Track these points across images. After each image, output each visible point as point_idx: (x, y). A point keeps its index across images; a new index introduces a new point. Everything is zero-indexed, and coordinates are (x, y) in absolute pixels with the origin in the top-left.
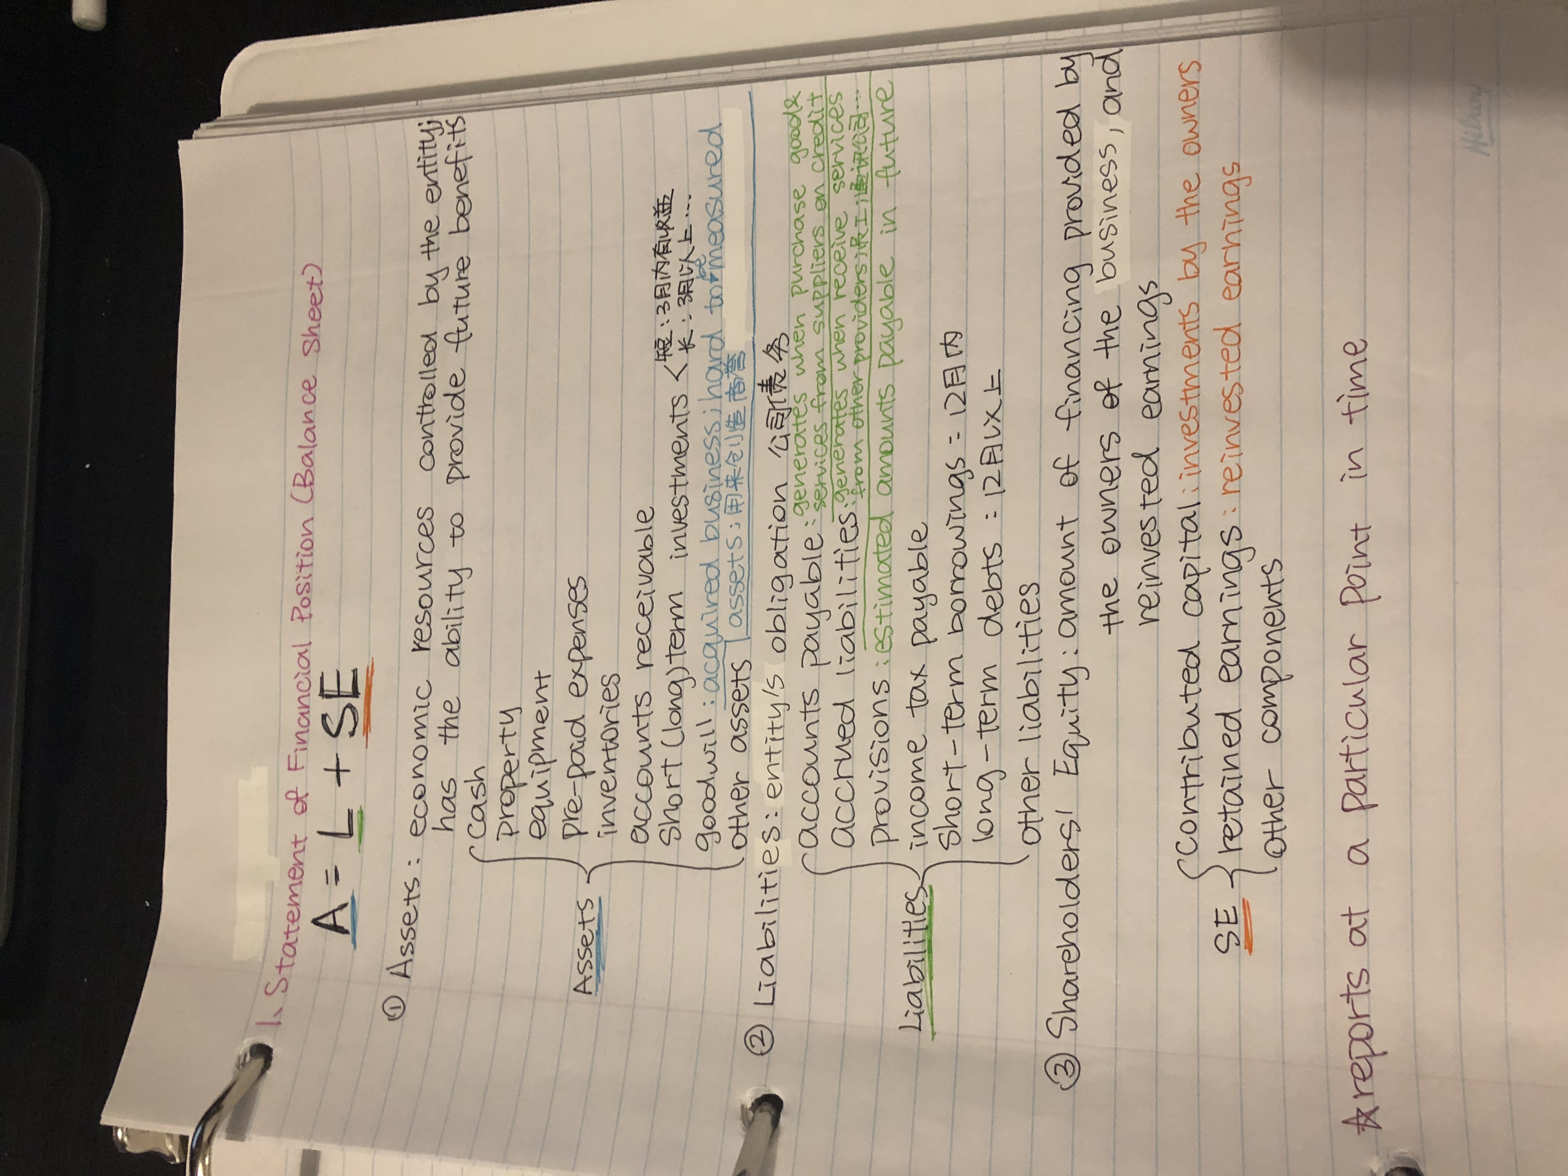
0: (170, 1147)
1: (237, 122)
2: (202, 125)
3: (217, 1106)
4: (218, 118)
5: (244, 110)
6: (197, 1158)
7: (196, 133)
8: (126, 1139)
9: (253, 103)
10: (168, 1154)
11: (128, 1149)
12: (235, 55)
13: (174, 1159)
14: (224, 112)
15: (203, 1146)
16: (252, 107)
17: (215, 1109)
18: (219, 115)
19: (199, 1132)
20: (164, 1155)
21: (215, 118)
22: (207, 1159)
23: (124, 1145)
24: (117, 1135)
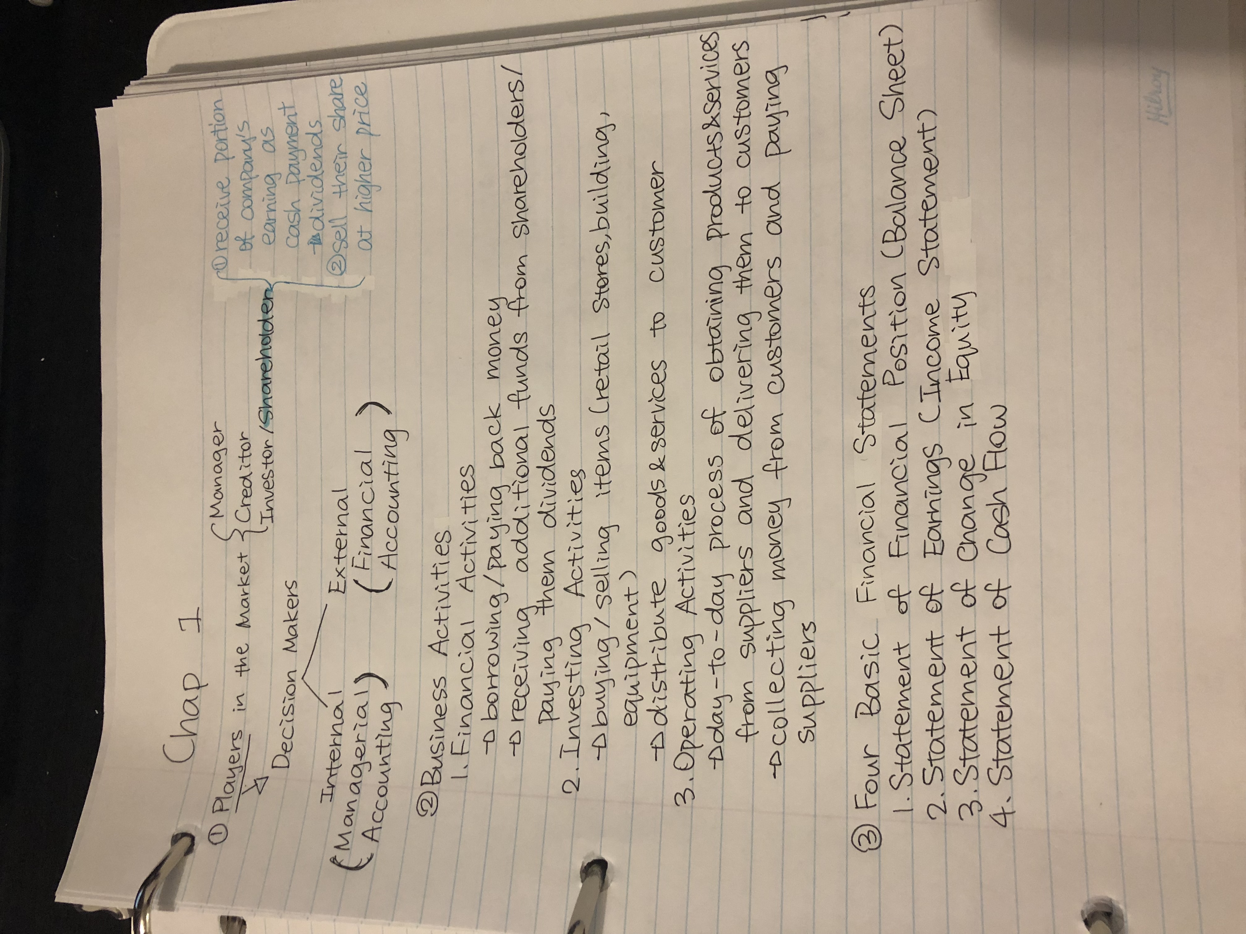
1: (159, 79)
2: (132, 82)
3: (155, 874)
4: (145, 77)
5: (165, 71)
6: (139, 916)
7: (127, 90)
9: (173, 64)
12: (158, 25)
13: (122, 916)
16: (172, 67)
17: (153, 876)
18: (146, 74)
19: (140, 894)
21: (143, 77)
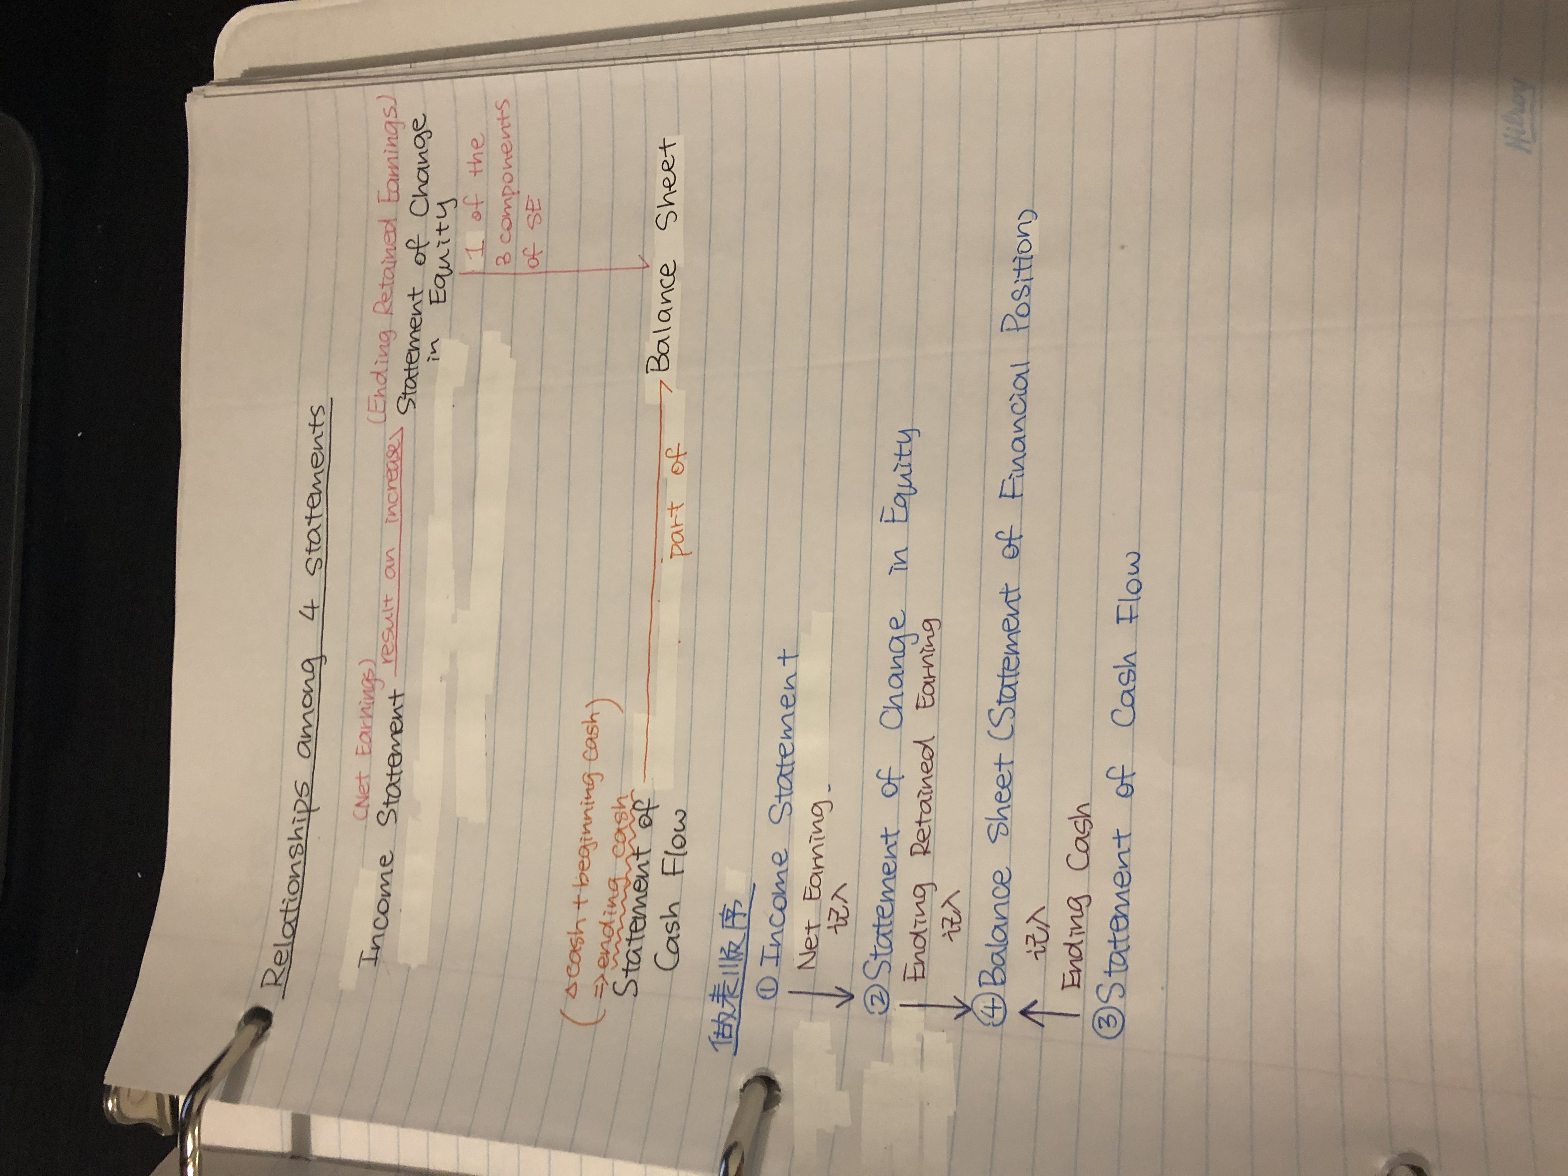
8: (115, 1110)
10: (158, 1125)
11: (119, 1120)
14: (217, 76)
15: (193, 1117)
22: (197, 1129)
23: (114, 1116)
24: (107, 1107)
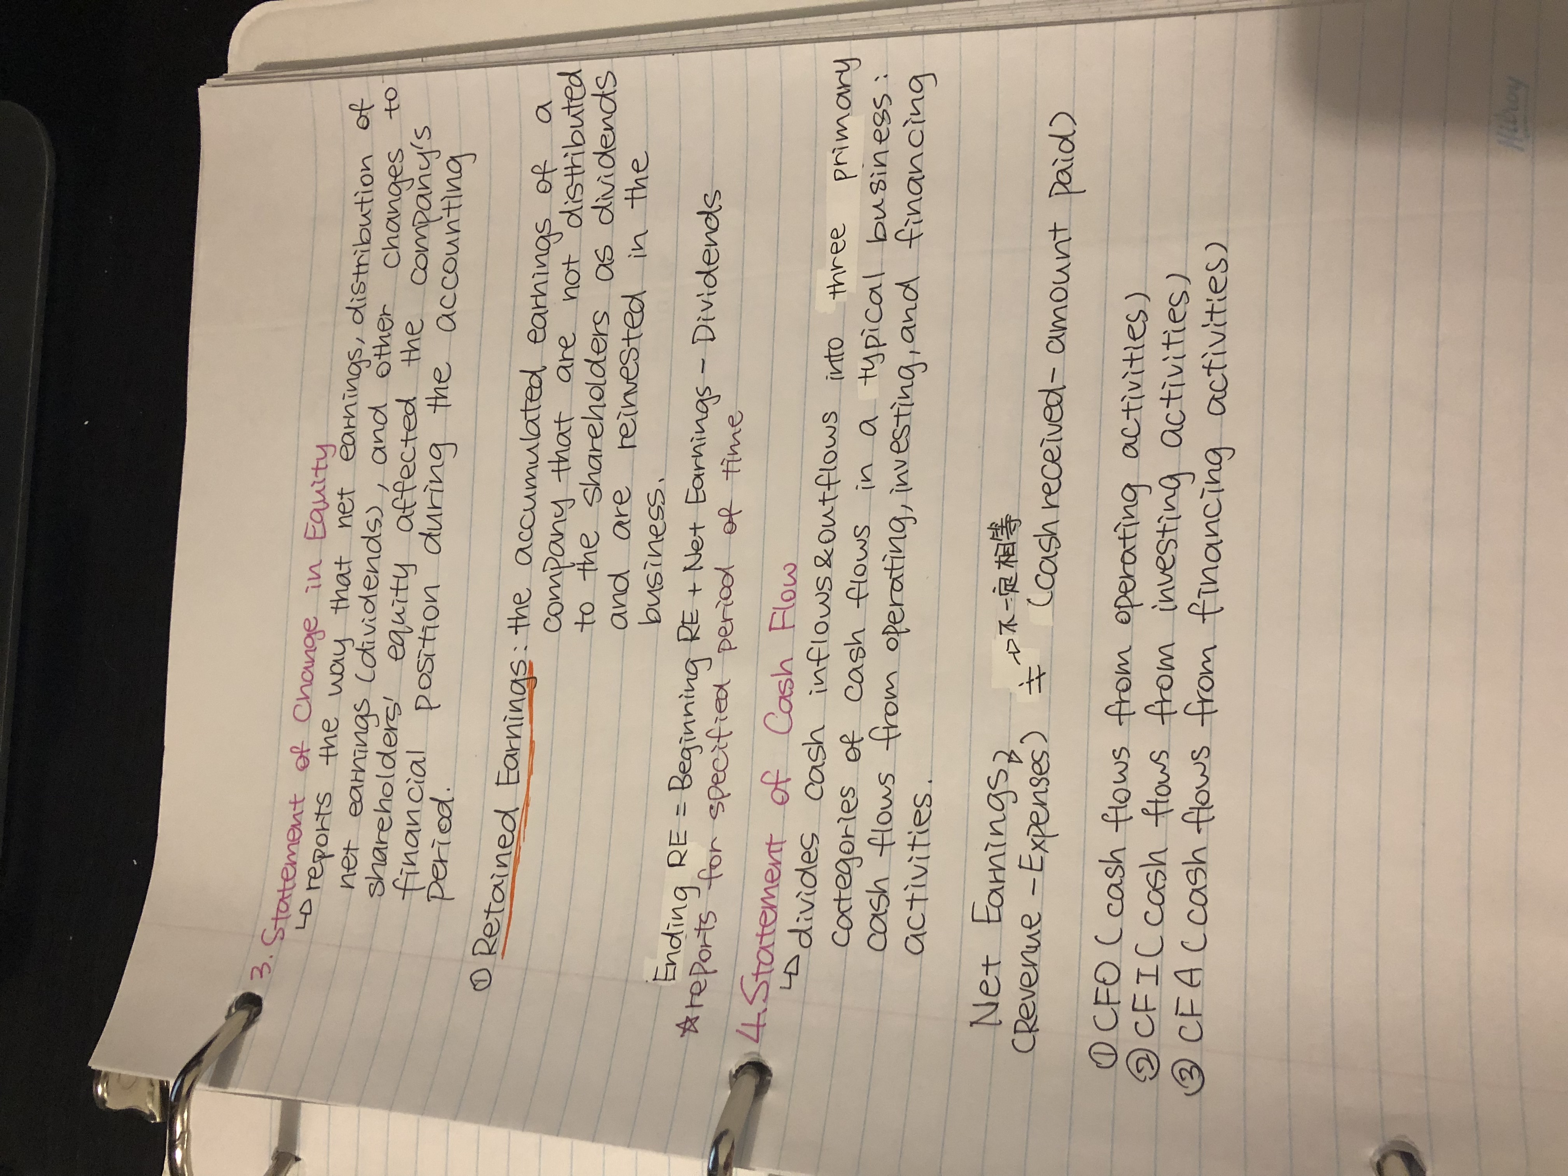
0: (150, 1106)
8: (105, 1095)
10: (147, 1112)
11: (108, 1105)
14: (231, 70)
15: (182, 1099)
20: (144, 1113)
22: (186, 1112)
23: (104, 1101)
24: (97, 1092)
